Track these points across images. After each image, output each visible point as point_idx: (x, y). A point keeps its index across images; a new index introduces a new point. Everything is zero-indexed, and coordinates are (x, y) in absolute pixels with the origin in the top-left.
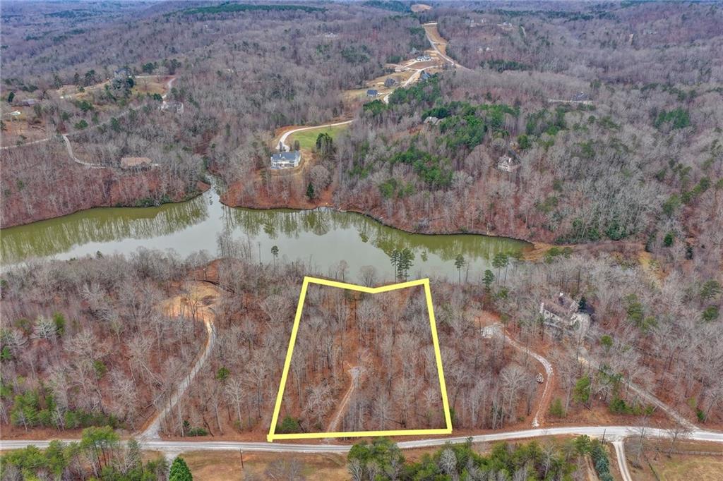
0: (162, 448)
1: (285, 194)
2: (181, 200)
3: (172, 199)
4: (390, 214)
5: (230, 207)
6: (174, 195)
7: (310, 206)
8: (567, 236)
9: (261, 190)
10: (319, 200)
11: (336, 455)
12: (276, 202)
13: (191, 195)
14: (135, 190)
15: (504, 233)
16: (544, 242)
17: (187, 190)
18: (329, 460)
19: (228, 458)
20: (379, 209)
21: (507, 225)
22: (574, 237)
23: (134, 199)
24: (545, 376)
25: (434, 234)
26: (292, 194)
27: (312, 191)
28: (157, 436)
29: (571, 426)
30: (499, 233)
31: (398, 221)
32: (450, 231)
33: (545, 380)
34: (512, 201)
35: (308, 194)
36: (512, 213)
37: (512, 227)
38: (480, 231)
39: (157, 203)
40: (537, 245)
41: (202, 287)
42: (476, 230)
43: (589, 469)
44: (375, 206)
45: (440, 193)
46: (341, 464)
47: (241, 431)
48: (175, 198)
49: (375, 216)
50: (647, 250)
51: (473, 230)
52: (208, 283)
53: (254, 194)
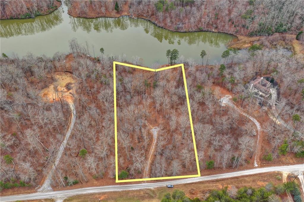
0: (54, 196)
1: (103, 10)
2: (46, 13)
3: (41, 13)
4: (161, 20)
5: (74, 17)
6: (42, 10)
7: (118, 16)
8: (256, 31)
9: (89, 7)
10: (122, 11)
11: (150, 190)
12: (99, 13)
13: (51, 10)
14: (19, 9)
15: (222, 30)
16: (243, 35)
17: (48, 7)
18: (147, 193)
19: (92, 199)
20: (155, 16)
21: (224, 26)
22: (259, 32)
23: (20, 14)
24: (257, 131)
25: (186, 32)
26: (107, 9)
27: (118, 7)
28: (50, 188)
29: (274, 166)
30: (220, 31)
31: (166, 24)
32: (194, 30)
33: (257, 134)
34: (227, 12)
35: (116, 9)
36: (227, 19)
37: (227, 27)
38: (209, 29)
39: (33, 16)
40: (240, 37)
41: (64, 77)
42: (207, 29)
43: (289, 197)
44: (153, 15)
45: (188, 8)
46: (153, 195)
47: (97, 179)
48: (43, 12)
49: (153, 21)
50: (297, 39)
51: (206, 29)
52: (68, 73)
53: (86, 9)
